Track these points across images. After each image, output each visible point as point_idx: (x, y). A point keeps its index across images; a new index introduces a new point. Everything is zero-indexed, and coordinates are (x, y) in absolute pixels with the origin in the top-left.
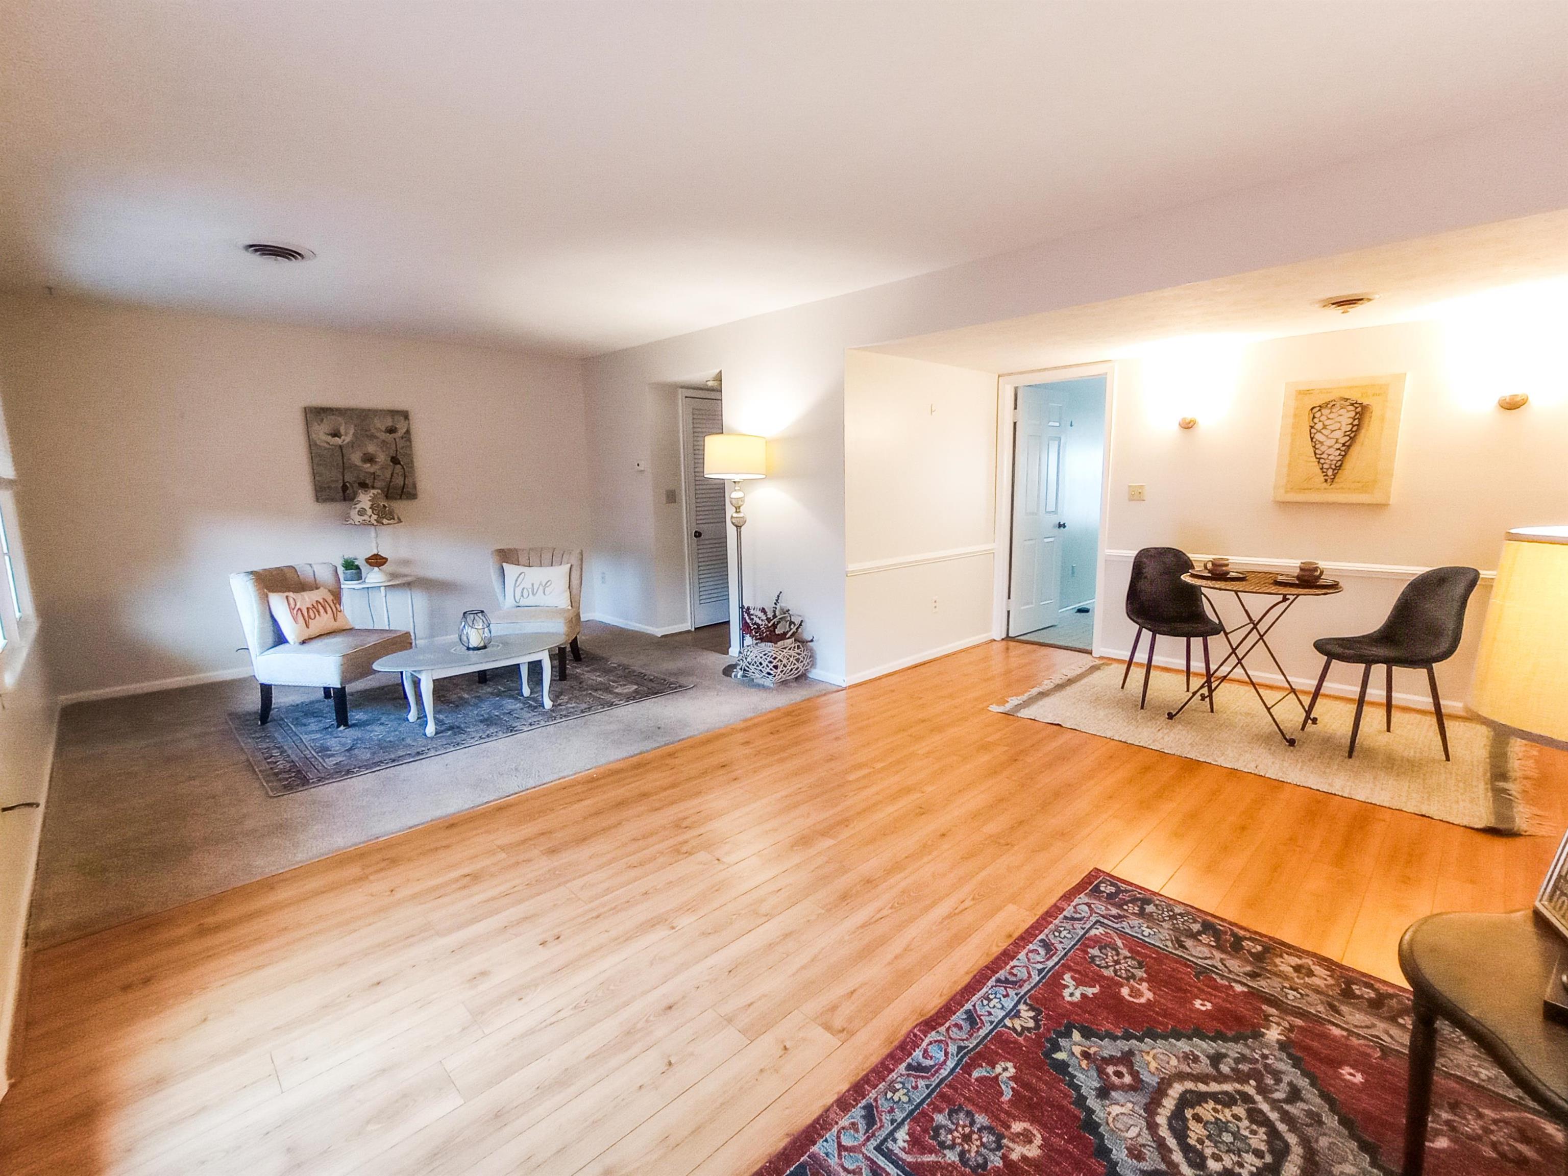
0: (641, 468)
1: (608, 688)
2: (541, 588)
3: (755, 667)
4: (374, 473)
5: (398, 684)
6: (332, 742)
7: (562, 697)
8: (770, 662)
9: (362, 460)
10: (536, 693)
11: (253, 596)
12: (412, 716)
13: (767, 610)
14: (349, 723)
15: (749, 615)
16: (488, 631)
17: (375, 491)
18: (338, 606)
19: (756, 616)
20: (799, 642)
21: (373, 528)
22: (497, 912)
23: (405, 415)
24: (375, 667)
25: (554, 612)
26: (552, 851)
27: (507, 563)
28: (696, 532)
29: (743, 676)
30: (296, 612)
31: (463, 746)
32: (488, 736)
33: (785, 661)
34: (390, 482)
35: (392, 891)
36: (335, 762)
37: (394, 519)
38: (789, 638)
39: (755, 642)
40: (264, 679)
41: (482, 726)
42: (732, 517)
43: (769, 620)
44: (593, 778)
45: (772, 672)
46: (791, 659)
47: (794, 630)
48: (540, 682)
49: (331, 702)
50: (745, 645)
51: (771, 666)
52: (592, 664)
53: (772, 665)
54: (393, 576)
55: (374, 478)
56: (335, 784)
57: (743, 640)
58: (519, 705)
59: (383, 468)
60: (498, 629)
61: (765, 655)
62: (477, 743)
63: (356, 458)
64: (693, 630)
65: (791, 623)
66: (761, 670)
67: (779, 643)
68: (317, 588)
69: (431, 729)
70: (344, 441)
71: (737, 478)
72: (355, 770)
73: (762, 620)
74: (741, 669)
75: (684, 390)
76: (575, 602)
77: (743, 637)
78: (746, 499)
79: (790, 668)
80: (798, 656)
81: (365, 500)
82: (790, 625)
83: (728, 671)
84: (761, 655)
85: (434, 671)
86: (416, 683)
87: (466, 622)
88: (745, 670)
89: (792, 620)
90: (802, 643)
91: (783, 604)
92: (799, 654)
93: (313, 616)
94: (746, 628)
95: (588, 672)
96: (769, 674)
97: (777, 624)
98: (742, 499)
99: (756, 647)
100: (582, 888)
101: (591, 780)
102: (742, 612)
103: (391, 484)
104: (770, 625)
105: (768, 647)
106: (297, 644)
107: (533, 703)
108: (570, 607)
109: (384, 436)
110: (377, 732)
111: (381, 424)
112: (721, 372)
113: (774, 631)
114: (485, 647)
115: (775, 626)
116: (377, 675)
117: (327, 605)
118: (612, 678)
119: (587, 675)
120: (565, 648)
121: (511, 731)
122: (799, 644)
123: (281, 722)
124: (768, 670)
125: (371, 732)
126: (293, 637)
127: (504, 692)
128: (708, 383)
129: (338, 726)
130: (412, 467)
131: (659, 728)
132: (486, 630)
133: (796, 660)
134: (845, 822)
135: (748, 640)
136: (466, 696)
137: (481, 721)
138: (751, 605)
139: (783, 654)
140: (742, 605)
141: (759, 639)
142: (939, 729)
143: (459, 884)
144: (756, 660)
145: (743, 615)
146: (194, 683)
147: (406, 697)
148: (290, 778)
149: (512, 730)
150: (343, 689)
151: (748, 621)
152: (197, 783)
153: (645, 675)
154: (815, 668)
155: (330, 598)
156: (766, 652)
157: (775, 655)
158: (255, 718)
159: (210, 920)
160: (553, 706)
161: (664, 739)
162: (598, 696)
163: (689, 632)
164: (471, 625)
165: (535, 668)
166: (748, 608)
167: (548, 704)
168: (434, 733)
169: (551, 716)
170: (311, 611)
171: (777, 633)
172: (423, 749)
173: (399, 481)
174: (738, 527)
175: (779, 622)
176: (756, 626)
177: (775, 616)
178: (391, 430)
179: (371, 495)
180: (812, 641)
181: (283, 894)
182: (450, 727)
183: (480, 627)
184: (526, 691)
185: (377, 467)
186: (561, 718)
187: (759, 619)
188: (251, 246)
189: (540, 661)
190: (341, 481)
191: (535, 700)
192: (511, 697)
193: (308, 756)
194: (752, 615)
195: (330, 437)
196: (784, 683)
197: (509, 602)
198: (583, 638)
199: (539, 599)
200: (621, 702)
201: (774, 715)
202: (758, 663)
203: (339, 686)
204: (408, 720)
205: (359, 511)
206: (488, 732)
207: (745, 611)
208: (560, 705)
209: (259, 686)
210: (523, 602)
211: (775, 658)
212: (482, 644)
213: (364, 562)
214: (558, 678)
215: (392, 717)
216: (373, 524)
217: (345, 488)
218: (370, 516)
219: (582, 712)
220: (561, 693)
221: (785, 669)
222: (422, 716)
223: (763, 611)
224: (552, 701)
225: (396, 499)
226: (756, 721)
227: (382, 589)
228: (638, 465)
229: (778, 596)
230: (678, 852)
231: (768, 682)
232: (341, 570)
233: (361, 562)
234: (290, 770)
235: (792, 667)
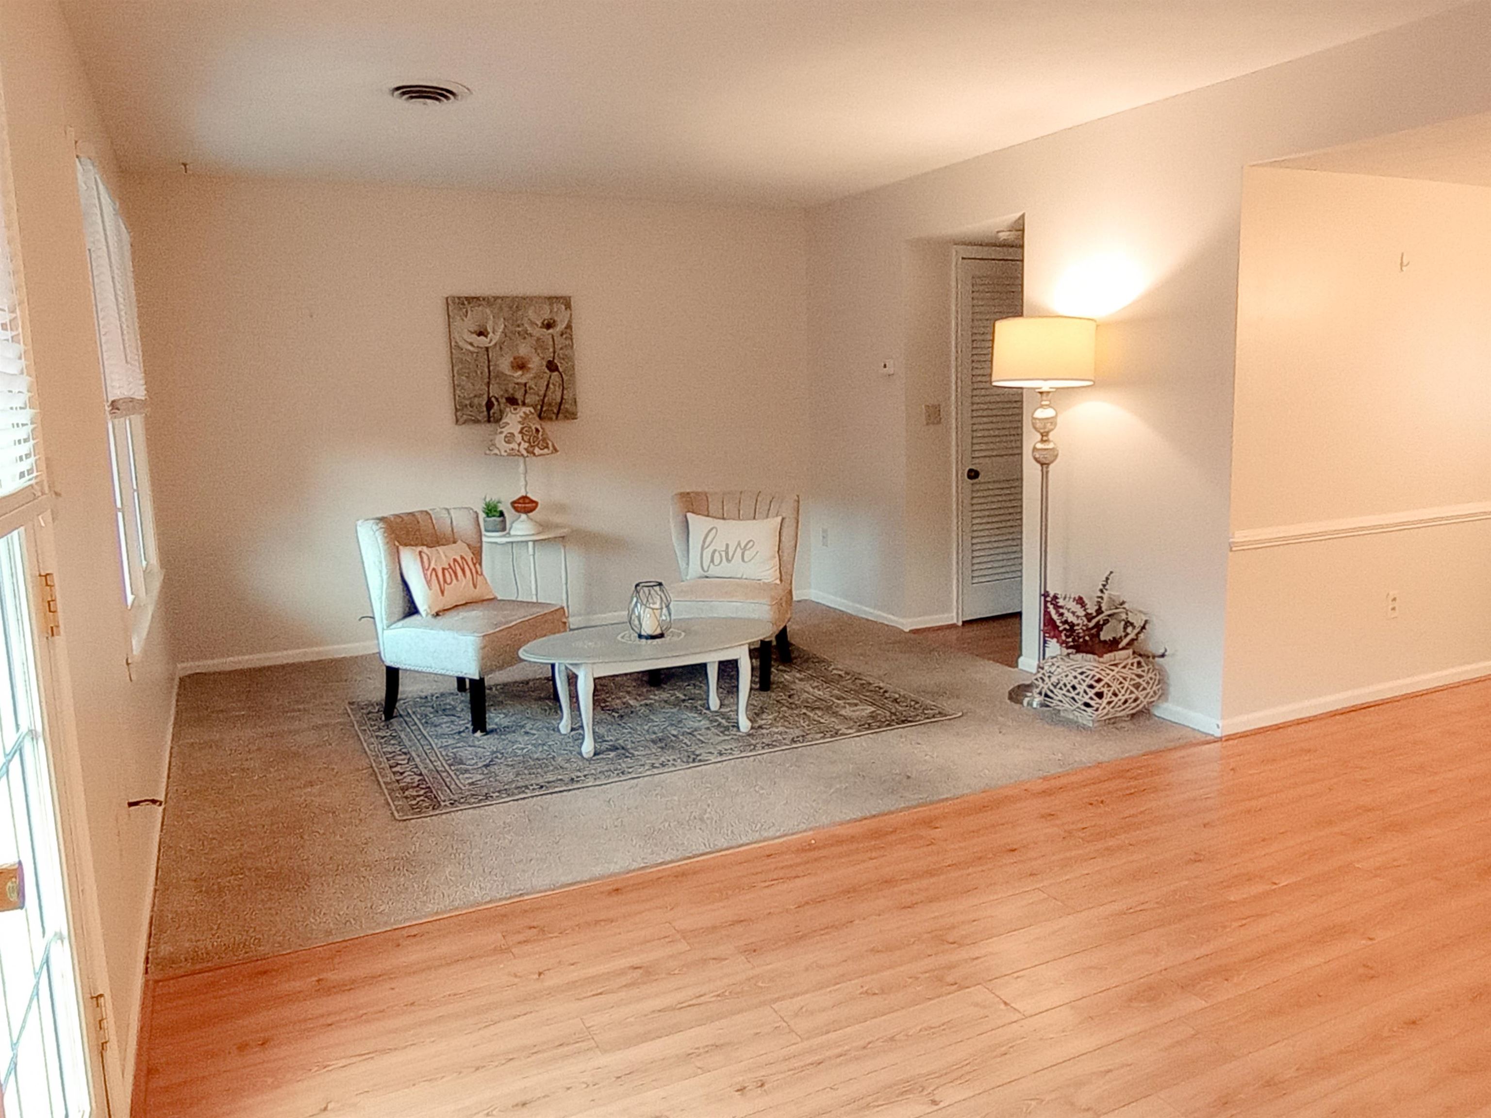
0: (890, 370)
1: (831, 707)
2: (739, 552)
3: (1064, 692)
4: (525, 385)
5: (547, 679)
6: (465, 753)
7: (764, 716)
8: (1091, 687)
9: (513, 367)
10: (728, 706)
11: (382, 552)
12: (565, 725)
13: (1086, 601)
14: (489, 727)
15: (1057, 607)
16: (667, 613)
17: (527, 410)
18: (478, 566)
19: (1069, 610)
20: (1140, 655)
21: (521, 459)
22: (675, 1029)
23: (567, 302)
24: (522, 654)
25: (757, 588)
26: (752, 951)
27: (693, 512)
28: (970, 471)
29: (1043, 705)
30: (429, 573)
31: (630, 776)
32: (663, 765)
33: (1115, 686)
34: (545, 396)
35: (540, 974)
36: (470, 781)
37: (547, 447)
38: (1123, 648)
39: (1066, 651)
40: (390, 660)
41: (654, 749)
42: (1035, 449)
43: (1089, 617)
44: (810, 845)
45: (1092, 703)
46: (1126, 684)
47: (1132, 636)
48: (734, 690)
49: (467, 696)
50: (1047, 655)
51: (1091, 693)
52: (808, 668)
53: (1094, 691)
54: (544, 526)
55: (526, 391)
56: (471, 811)
57: (1044, 647)
58: (705, 723)
59: (537, 377)
60: (681, 609)
61: (1082, 673)
62: (649, 773)
63: (504, 364)
64: (960, 624)
65: (1128, 624)
66: (1073, 698)
67: (1106, 656)
68: (455, 542)
69: (588, 747)
70: (491, 340)
71: (1045, 386)
72: (494, 795)
73: (1078, 617)
74: (1040, 693)
75: (960, 248)
76: (785, 573)
77: (1045, 642)
78: (1059, 420)
79: (1123, 699)
80: (1138, 680)
81: (513, 420)
82: (1125, 628)
83: (1018, 693)
84: (1075, 674)
85: (595, 666)
86: (572, 680)
87: (639, 598)
88: (1046, 695)
89: (1130, 619)
90: (1144, 657)
91: (1113, 591)
92: (1140, 676)
93: (448, 580)
94: (1050, 627)
95: (801, 680)
96: (1087, 705)
97: (1104, 624)
98: (1052, 421)
99: (1066, 659)
100: (796, 1015)
101: (807, 848)
102: (1046, 602)
103: (546, 399)
104: (1091, 625)
105: (1087, 662)
106: (430, 616)
107: (723, 721)
108: (778, 582)
109: (538, 332)
110: (521, 743)
111: (535, 316)
112: (1023, 216)
113: (1098, 635)
114: (661, 636)
115: (1099, 627)
116: (522, 664)
117: (466, 567)
118: (836, 692)
119: (799, 685)
120: (770, 642)
121: (694, 760)
122: (1139, 659)
123: (407, 719)
124: (1086, 699)
125: (514, 743)
126: (426, 607)
127: (684, 701)
128: (1001, 234)
129: (474, 731)
130: (573, 375)
131: (909, 777)
132: (665, 610)
133: (1134, 685)
134: (1225, 973)
135: (1054, 647)
136: (632, 702)
137: (654, 742)
138: (1060, 593)
139: (1112, 674)
140: (1046, 592)
141: (1071, 647)
142: (1400, 827)
143: (624, 980)
144: (1065, 680)
145: (1046, 607)
146: (315, 658)
147: (556, 698)
148: (419, 796)
149: (694, 758)
150: (482, 680)
151: (1055, 616)
152: (316, 789)
153: (886, 692)
154: (1166, 700)
155: (469, 556)
156: (1084, 670)
157: (1098, 676)
158: (379, 711)
159: (332, 976)
160: (752, 728)
161: (916, 796)
162: (816, 718)
163: (953, 626)
164: (645, 602)
165: (728, 669)
166: (1055, 597)
167: (745, 724)
168: (592, 754)
169: (749, 741)
170: (446, 572)
171: (1102, 638)
172: (579, 774)
173: (555, 395)
174: (1044, 465)
175: (1106, 622)
176: (1067, 627)
177: (1099, 611)
178: (549, 325)
179: (522, 414)
180: (1163, 656)
181: (413, 955)
182: (613, 746)
183: (657, 606)
184: (714, 702)
185: (530, 375)
186: (763, 748)
187: (1074, 614)
188: (398, 89)
189: (736, 661)
190: (485, 396)
191: (724, 716)
192: (694, 709)
193: (439, 769)
194: (1061, 607)
195: (474, 336)
196: (1112, 721)
197: (694, 569)
198: (794, 627)
199: (737, 568)
200: (850, 731)
201: (1098, 772)
202: (1069, 687)
203: (477, 677)
204: (559, 731)
205: (506, 437)
206: (663, 759)
207: (1049, 600)
208: (760, 727)
209: (385, 669)
210: (713, 571)
211: (1099, 681)
212: (658, 632)
213: (510, 506)
214: (758, 686)
215: (539, 724)
216: (522, 455)
217: (489, 405)
218: (519, 444)
219: (793, 741)
220: (762, 710)
221: (1115, 699)
222: (577, 728)
223: (1080, 601)
224: (750, 720)
225: (551, 419)
226: (1064, 781)
227: (531, 544)
228: (885, 366)
229: (1107, 579)
230: (940, 979)
231: (1087, 717)
232: (482, 516)
233: (505, 507)
234: (418, 786)
235: (1127, 696)
